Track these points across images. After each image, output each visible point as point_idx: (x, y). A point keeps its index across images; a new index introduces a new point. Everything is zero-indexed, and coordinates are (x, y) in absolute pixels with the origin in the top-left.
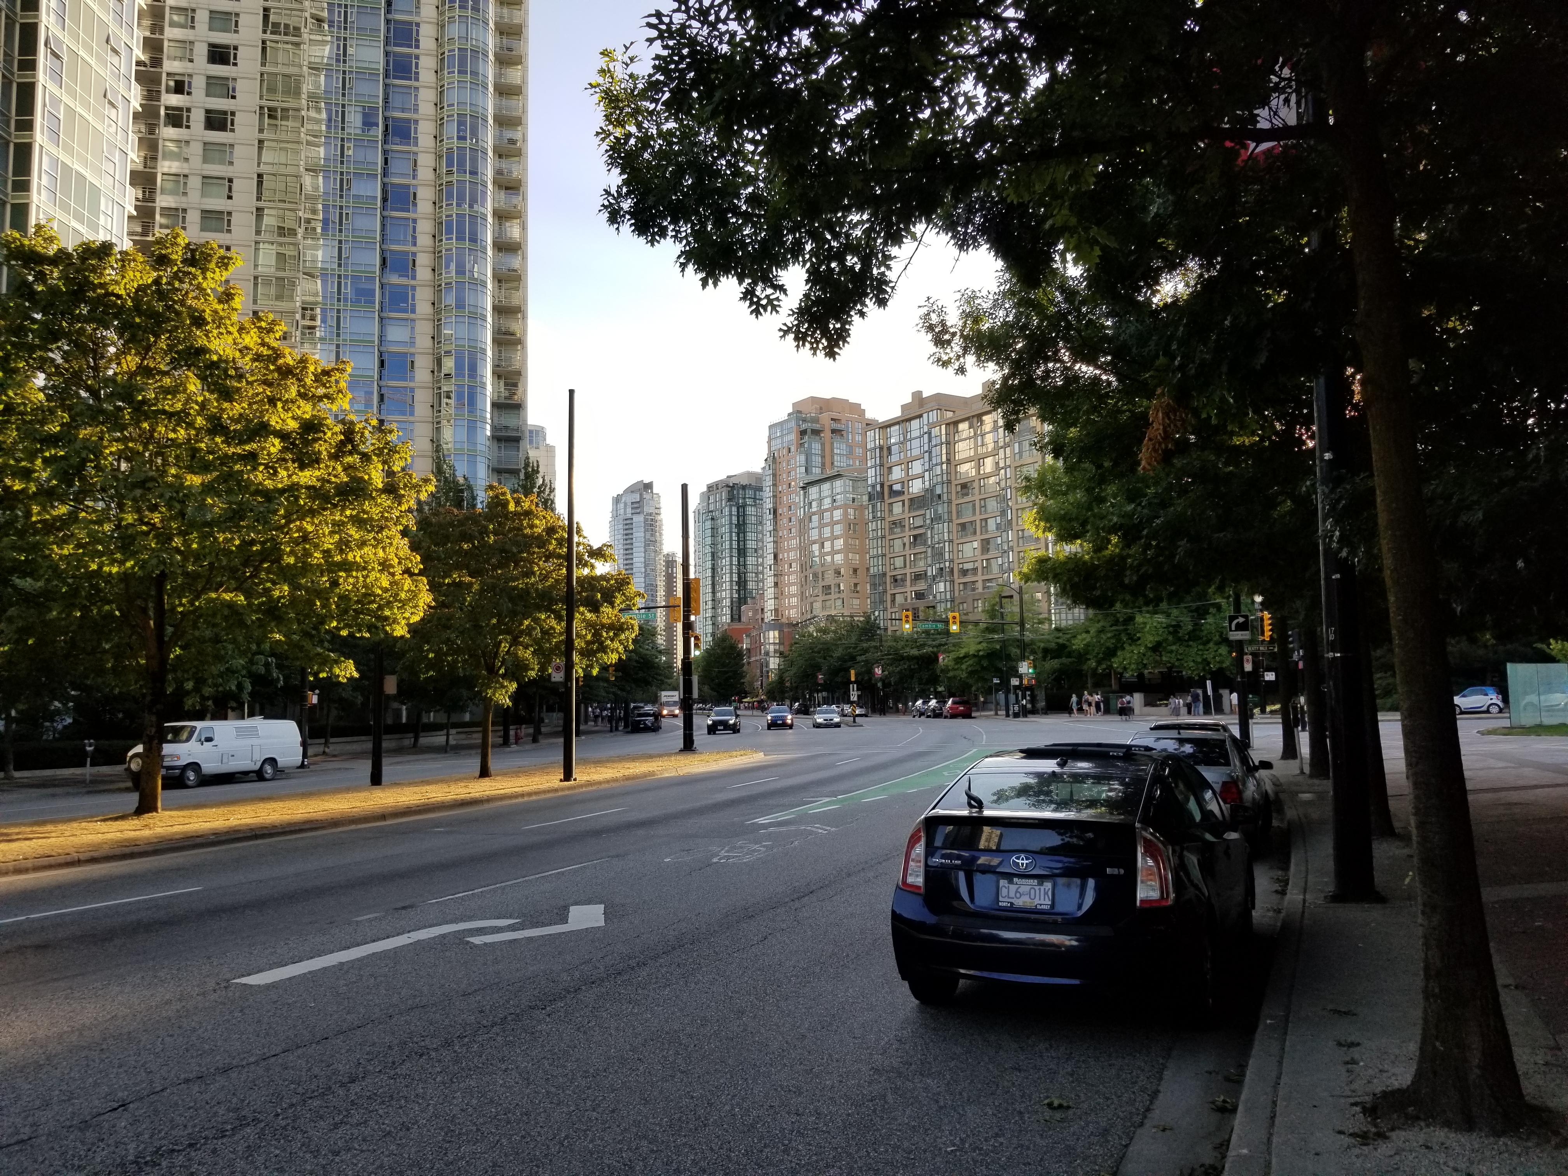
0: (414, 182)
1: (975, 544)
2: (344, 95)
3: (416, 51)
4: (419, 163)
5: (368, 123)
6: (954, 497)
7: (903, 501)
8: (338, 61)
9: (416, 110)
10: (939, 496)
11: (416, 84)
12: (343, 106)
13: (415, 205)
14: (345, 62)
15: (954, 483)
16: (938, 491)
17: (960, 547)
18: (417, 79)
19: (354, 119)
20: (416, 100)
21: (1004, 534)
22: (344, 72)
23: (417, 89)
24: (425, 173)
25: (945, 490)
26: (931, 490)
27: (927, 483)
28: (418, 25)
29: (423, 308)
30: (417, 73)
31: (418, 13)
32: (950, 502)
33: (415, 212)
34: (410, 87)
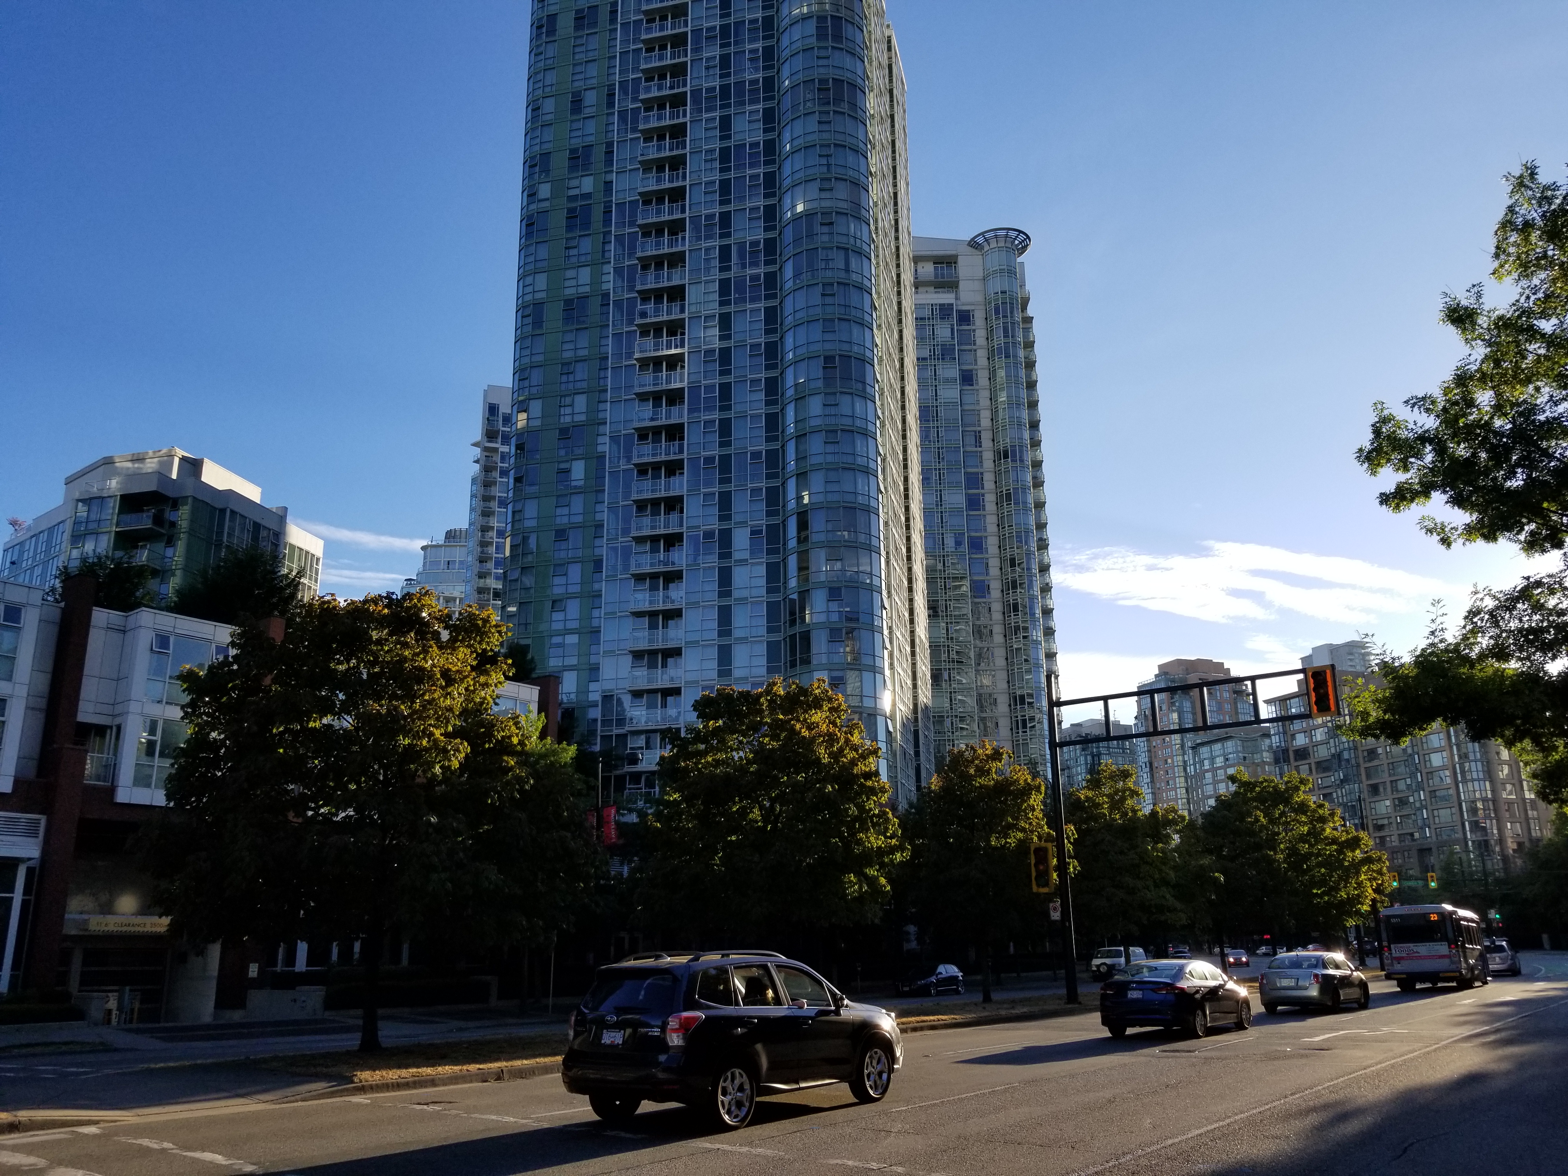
0: (988, 578)
1: (1388, 803)
2: (942, 527)
3: (982, 491)
4: (990, 565)
5: (958, 543)
6: (1361, 760)
7: (1310, 764)
8: (937, 505)
9: (985, 530)
10: (1348, 761)
11: (983, 513)
12: (943, 534)
13: (989, 593)
14: (941, 505)
15: (1360, 749)
16: (1346, 755)
17: (1373, 805)
18: (984, 510)
19: (950, 542)
20: (985, 523)
21: (1416, 794)
22: (942, 512)
23: (984, 516)
24: (994, 571)
25: (1353, 756)
26: (1338, 756)
27: (1333, 750)
28: (982, 474)
29: (1000, 662)
30: (984, 506)
31: (982, 466)
32: (1358, 765)
33: (990, 598)
34: (980, 515)
